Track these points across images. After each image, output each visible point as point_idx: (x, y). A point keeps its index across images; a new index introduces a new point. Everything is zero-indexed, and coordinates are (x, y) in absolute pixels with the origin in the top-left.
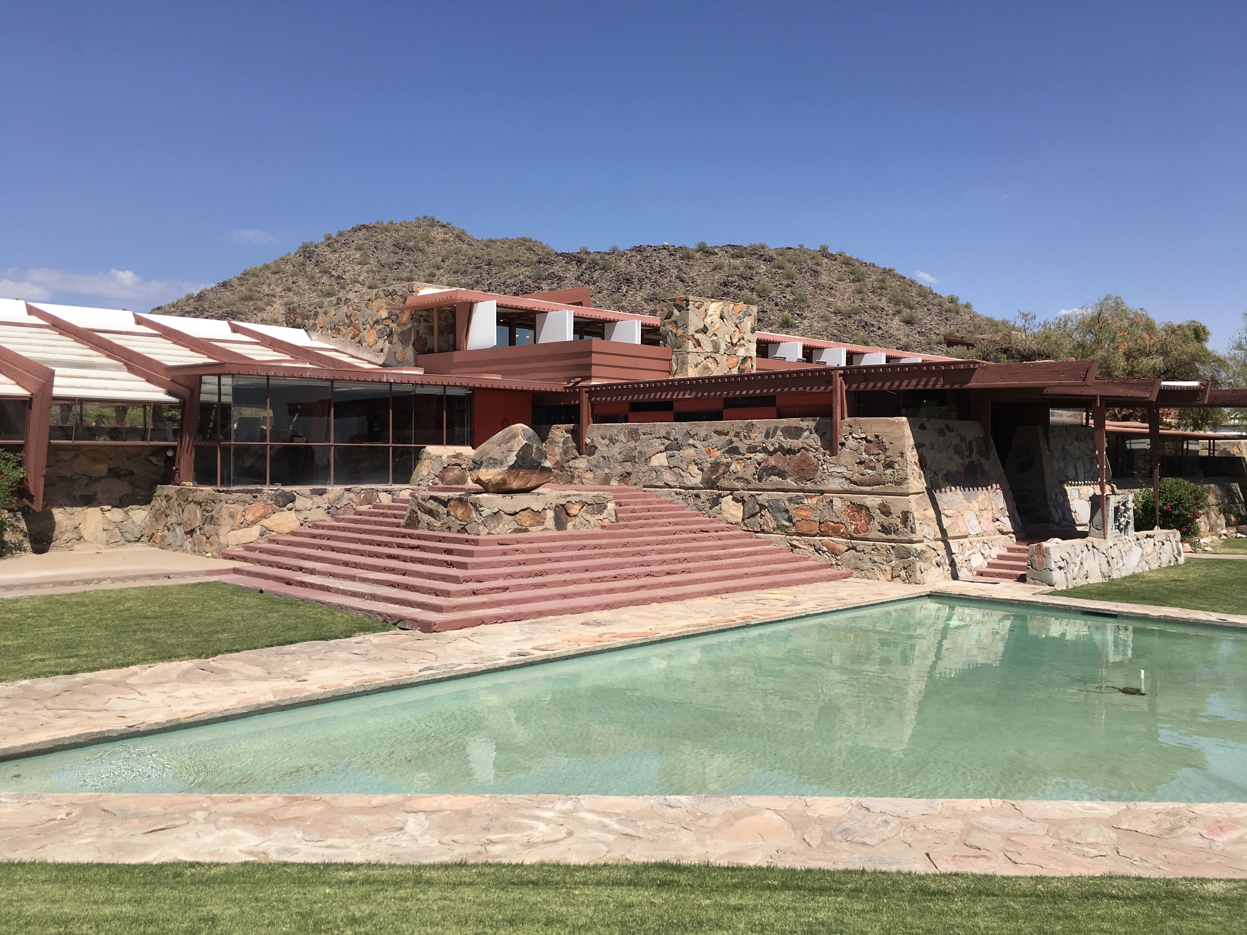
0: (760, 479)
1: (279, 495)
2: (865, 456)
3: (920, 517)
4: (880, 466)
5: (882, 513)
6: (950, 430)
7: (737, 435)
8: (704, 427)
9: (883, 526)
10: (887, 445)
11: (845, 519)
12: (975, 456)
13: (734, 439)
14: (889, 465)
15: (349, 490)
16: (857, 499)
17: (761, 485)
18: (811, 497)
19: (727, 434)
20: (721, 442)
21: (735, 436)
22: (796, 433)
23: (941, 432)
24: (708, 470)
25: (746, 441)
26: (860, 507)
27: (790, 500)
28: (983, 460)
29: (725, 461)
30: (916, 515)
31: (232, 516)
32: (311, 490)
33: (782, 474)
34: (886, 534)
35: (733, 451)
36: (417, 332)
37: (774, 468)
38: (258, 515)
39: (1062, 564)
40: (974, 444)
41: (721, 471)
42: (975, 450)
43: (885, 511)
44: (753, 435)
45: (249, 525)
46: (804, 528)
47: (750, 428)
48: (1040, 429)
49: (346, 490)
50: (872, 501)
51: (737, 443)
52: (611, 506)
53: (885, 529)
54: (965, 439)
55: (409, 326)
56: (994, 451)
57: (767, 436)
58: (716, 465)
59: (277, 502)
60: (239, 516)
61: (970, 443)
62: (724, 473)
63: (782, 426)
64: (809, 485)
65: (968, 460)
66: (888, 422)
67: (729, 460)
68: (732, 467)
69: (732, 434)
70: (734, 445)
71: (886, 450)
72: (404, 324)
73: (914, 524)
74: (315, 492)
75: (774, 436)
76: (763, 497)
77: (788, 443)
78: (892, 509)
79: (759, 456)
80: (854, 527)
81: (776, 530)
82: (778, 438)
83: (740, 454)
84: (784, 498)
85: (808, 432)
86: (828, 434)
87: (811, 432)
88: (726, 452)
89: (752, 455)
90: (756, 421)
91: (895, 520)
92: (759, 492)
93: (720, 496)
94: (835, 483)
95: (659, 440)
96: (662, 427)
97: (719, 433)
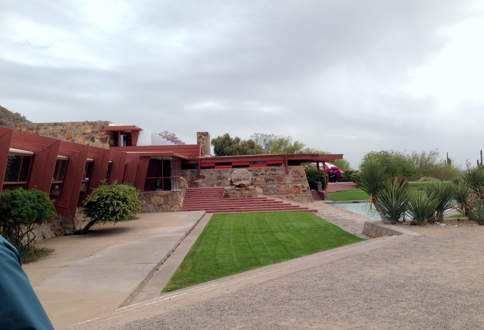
2: (295, 175)
4: (299, 177)
5: (302, 187)
7: (256, 171)
9: (303, 190)
10: (300, 172)
11: (293, 189)
13: (255, 172)
16: (295, 185)
17: (267, 183)
18: (283, 185)
19: (253, 171)
22: (275, 170)
25: (259, 172)
26: (297, 187)
27: (277, 186)
33: (273, 180)
35: (257, 175)
37: (270, 179)
41: (253, 181)
44: (262, 171)
46: (283, 193)
47: (260, 169)
50: (299, 185)
51: (256, 173)
53: (304, 191)
55: (106, 136)
57: (266, 171)
62: (255, 181)
63: (270, 168)
64: (281, 183)
66: (299, 167)
67: (255, 177)
68: (257, 179)
70: (256, 174)
71: (300, 174)
72: (103, 136)
75: (268, 171)
76: (269, 186)
77: (273, 173)
78: (305, 186)
79: (265, 176)
80: (296, 191)
81: (274, 194)
82: (270, 171)
83: (259, 176)
84: (275, 186)
85: (278, 170)
86: (284, 170)
87: (279, 170)
88: (254, 175)
89: (262, 176)
90: (261, 167)
91: (306, 189)
92: (267, 185)
93: (255, 187)
94: (289, 181)
95: (229, 173)
96: (229, 169)
97: (250, 171)
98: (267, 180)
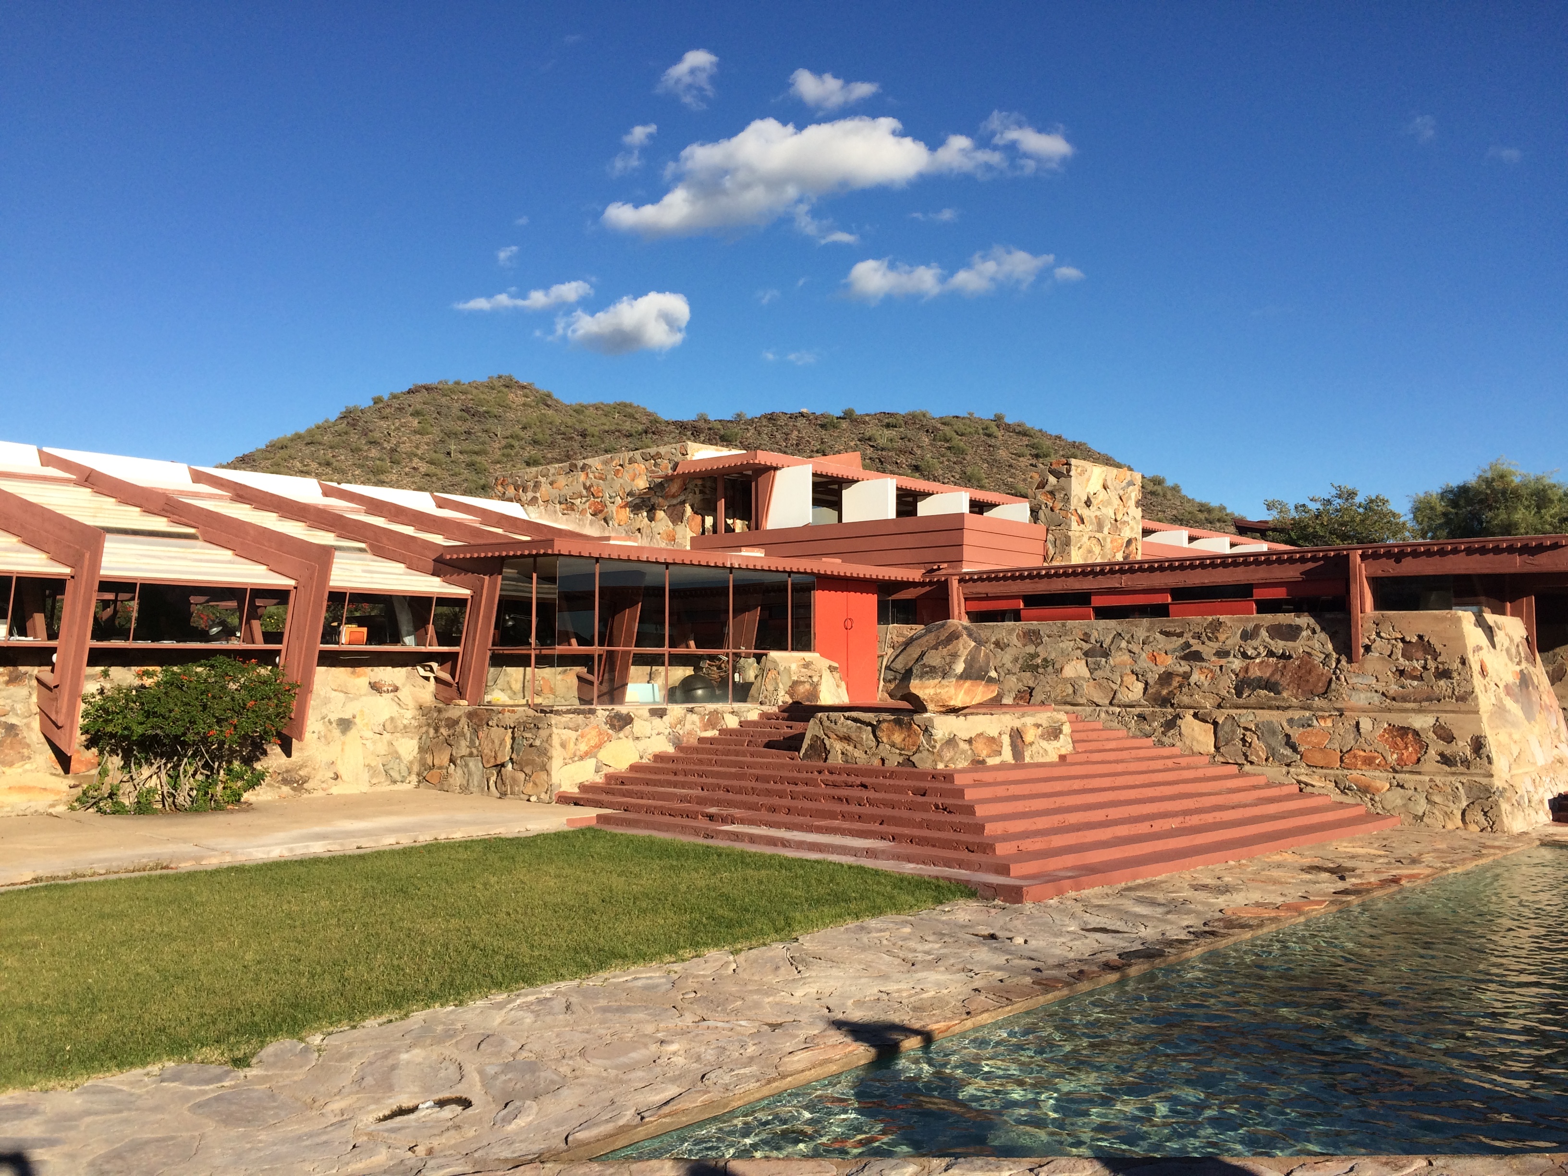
0: (1239, 694)
1: (614, 717)
2: (1404, 662)
3: (1498, 743)
4: (1428, 676)
5: (1439, 737)
7: (1196, 636)
8: (1141, 627)
9: (1442, 755)
10: (1439, 648)
11: (1381, 746)
12: (1524, 665)
13: (1192, 641)
14: (1445, 674)
15: (691, 710)
16: (1398, 720)
17: (1240, 701)
18: (1325, 718)
19: (1180, 635)
20: (1172, 646)
21: (1193, 638)
22: (1292, 632)
24: (1155, 683)
25: (1212, 644)
26: (1404, 731)
27: (1291, 721)
28: (1531, 668)
29: (1181, 670)
30: (1493, 740)
31: (563, 745)
32: (649, 711)
33: (1274, 688)
34: (1450, 766)
35: (1196, 657)
36: (693, 506)
37: (1259, 679)
38: (592, 743)
40: (1521, 647)
41: (1175, 683)
42: (1523, 654)
43: (1445, 735)
44: (1222, 637)
45: (582, 758)
46: (1318, 758)
47: (1217, 626)
50: (1422, 722)
51: (1196, 646)
52: (1067, 729)
53: (1447, 760)
55: (681, 498)
56: (1538, 655)
57: (1245, 635)
58: (1166, 677)
59: (613, 727)
60: (572, 745)
62: (1181, 687)
63: (1267, 624)
64: (1320, 703)
65: (1518, 668)
66: (1436, 618)
67: (1188, 669)
68: (1193, 679)
69: (1188, 637)
70: (1193, 649)
71: (1435, 656)
73: (1490, 752)
75: (1254, 636)
76: (1248, 717)
77: (1279, 646)
78: (1455, 733)
80: (1397, 756)
81: (1272, 760)
82: (1263, 639)
83: (1204, 660)
84: (1280, 719)
88: (1181, 658)
89: (1224, 661)
90: (1222, 618)
91: (1462, 747)
92: (1239, 711)
93: (1178, 716)
94: (1360, 699)
95: (1072, 643)
96: (1076, 626)
97: (1167, 634)
98: (1246, 685)
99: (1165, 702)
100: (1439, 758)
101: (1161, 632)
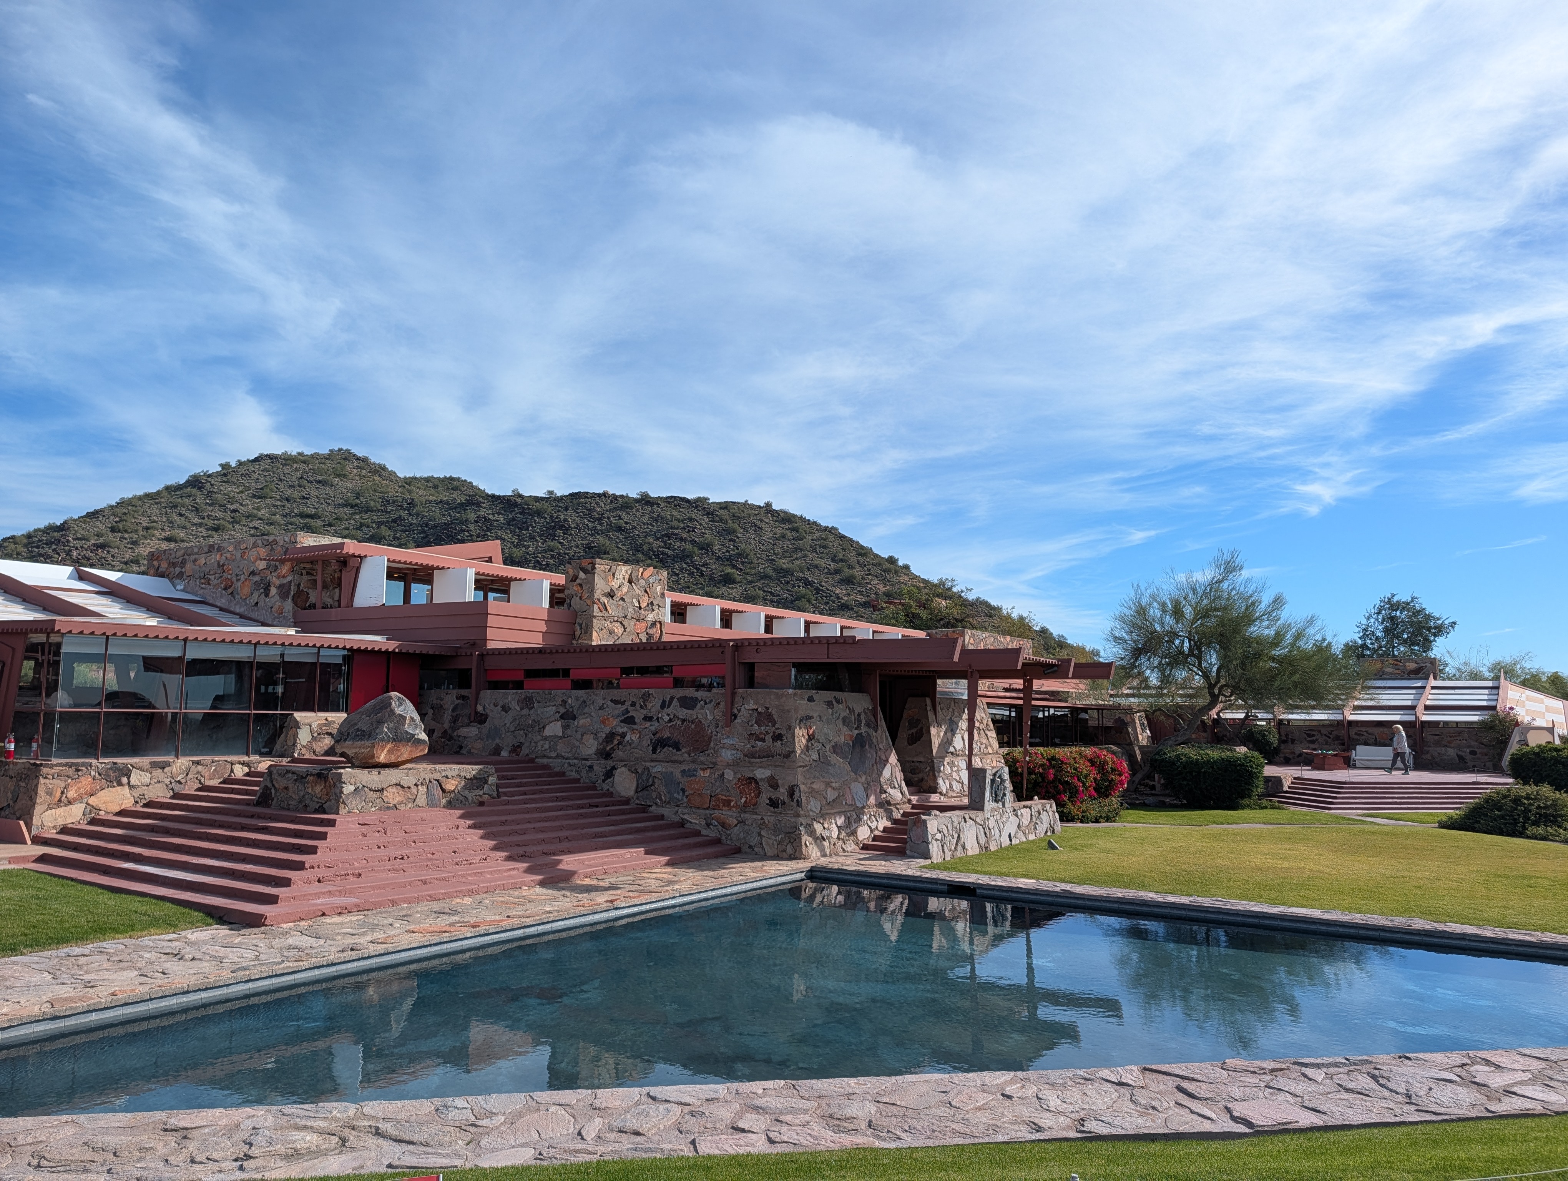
0: (654, 750)
1: (111, 768)
2: (756, 727)
3: (806, 790)
4: (768, 738)
5: (771, 786)
6: (838, 702)
7: (633, 704)
8: (600, 696)
9: (770, 799)
10: (776, 717)
11: (735, 792)
12: (863, 729)
13: (630, 708)
14: (778, 737)
15: (198, 763)
16: (748, 772)
18: (704, 770)
19: (623, 703)
20: (617, 712)
21: (631, 705)
22: (691, 703)
23: (830, 704)
24: (603, 741)
25: (642, 711)
26: (752, 780)
27: (684, 772)
28: (872, 732)
29: (621, 731)
30: (802, 787)
31: (49, 793)
32: (151, 763)
33: (677, 746)
34: (774, 807)
35: (629, 721)
36: (299, 585)
37: (668, 739)
38: (83, 791)
39: (939, 836)
40: (863, 716)
41: (616, 742)
42: (863, 722)
43: (774, 784)
44: (649, 705)
45: (70, 803)
46: (697, 801)
47: (646, 698)
48: (928, 701)
49: (194, 762)
50: (762, 773)
51: (633, 712)
52: (492, 780)
53: (773, 803)
54: (854, 711)
55: (289, 578)
56: (882, 724)
57: (663, 706)
58: (610, 736)
59: (107, 777)
60: (59, 793)
61: (859, 715)
62: (619, 744)
63: (678, 696)
64: (702, 758)
65: (856, 732)
66: (778, 695)
67: (625, 730)
68: (627, 738)
69: (628, 703)
70: (630, 714)
71: (774, 723)
72: (284, 577)
73: (800, 797)
74: (154, 765)
75: (669, 707)
76: (658, 768)
77: (684, 713)
78: (780, 782)
79: (653, 726)
80: (744, 799)
81: (669, 803)
82: (675, 708)
83: (635, 724)
84: (676, 771)
85: (702, 702)
86: (722, 705)
87: (706, 703)
88: (622, 721)
89: (648, 724)
90: (651, 691)
91: (782, 793)
92: (653, 764)
93: (614, 768)
94: (727, 755)
95: (554, 708)
96: (559, 694)
97: (615, 702)
98: (659, 744)
99: (607, 756)
100: (768, 802)
101: (612, 701)
